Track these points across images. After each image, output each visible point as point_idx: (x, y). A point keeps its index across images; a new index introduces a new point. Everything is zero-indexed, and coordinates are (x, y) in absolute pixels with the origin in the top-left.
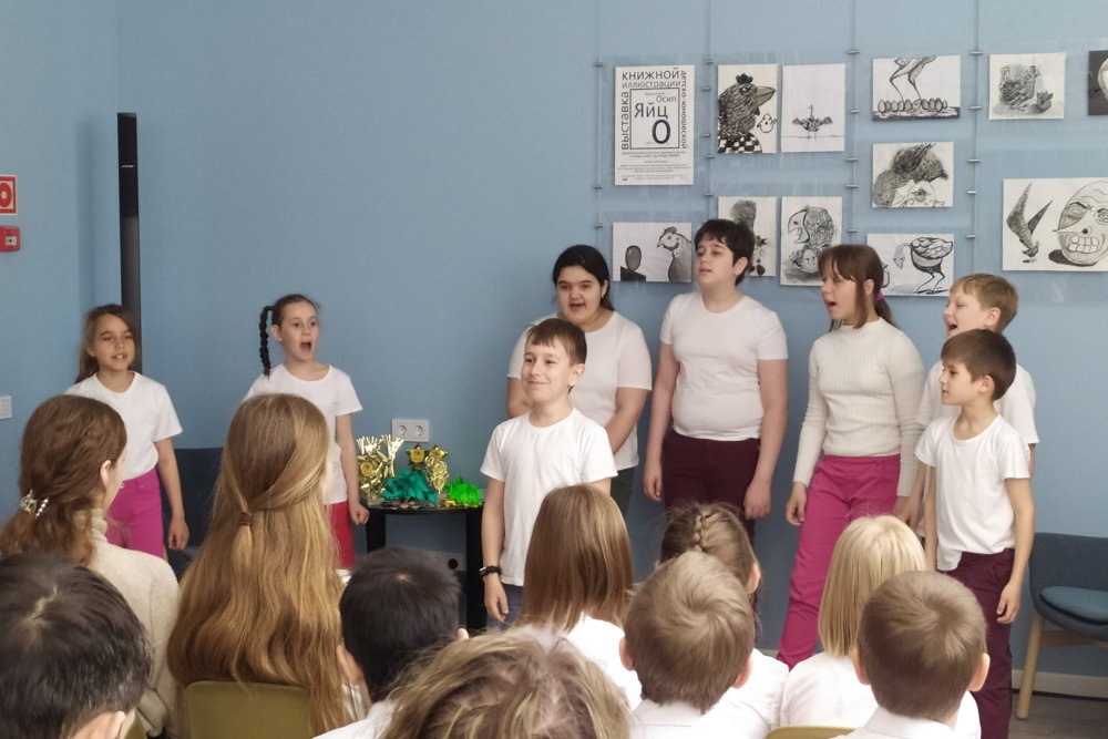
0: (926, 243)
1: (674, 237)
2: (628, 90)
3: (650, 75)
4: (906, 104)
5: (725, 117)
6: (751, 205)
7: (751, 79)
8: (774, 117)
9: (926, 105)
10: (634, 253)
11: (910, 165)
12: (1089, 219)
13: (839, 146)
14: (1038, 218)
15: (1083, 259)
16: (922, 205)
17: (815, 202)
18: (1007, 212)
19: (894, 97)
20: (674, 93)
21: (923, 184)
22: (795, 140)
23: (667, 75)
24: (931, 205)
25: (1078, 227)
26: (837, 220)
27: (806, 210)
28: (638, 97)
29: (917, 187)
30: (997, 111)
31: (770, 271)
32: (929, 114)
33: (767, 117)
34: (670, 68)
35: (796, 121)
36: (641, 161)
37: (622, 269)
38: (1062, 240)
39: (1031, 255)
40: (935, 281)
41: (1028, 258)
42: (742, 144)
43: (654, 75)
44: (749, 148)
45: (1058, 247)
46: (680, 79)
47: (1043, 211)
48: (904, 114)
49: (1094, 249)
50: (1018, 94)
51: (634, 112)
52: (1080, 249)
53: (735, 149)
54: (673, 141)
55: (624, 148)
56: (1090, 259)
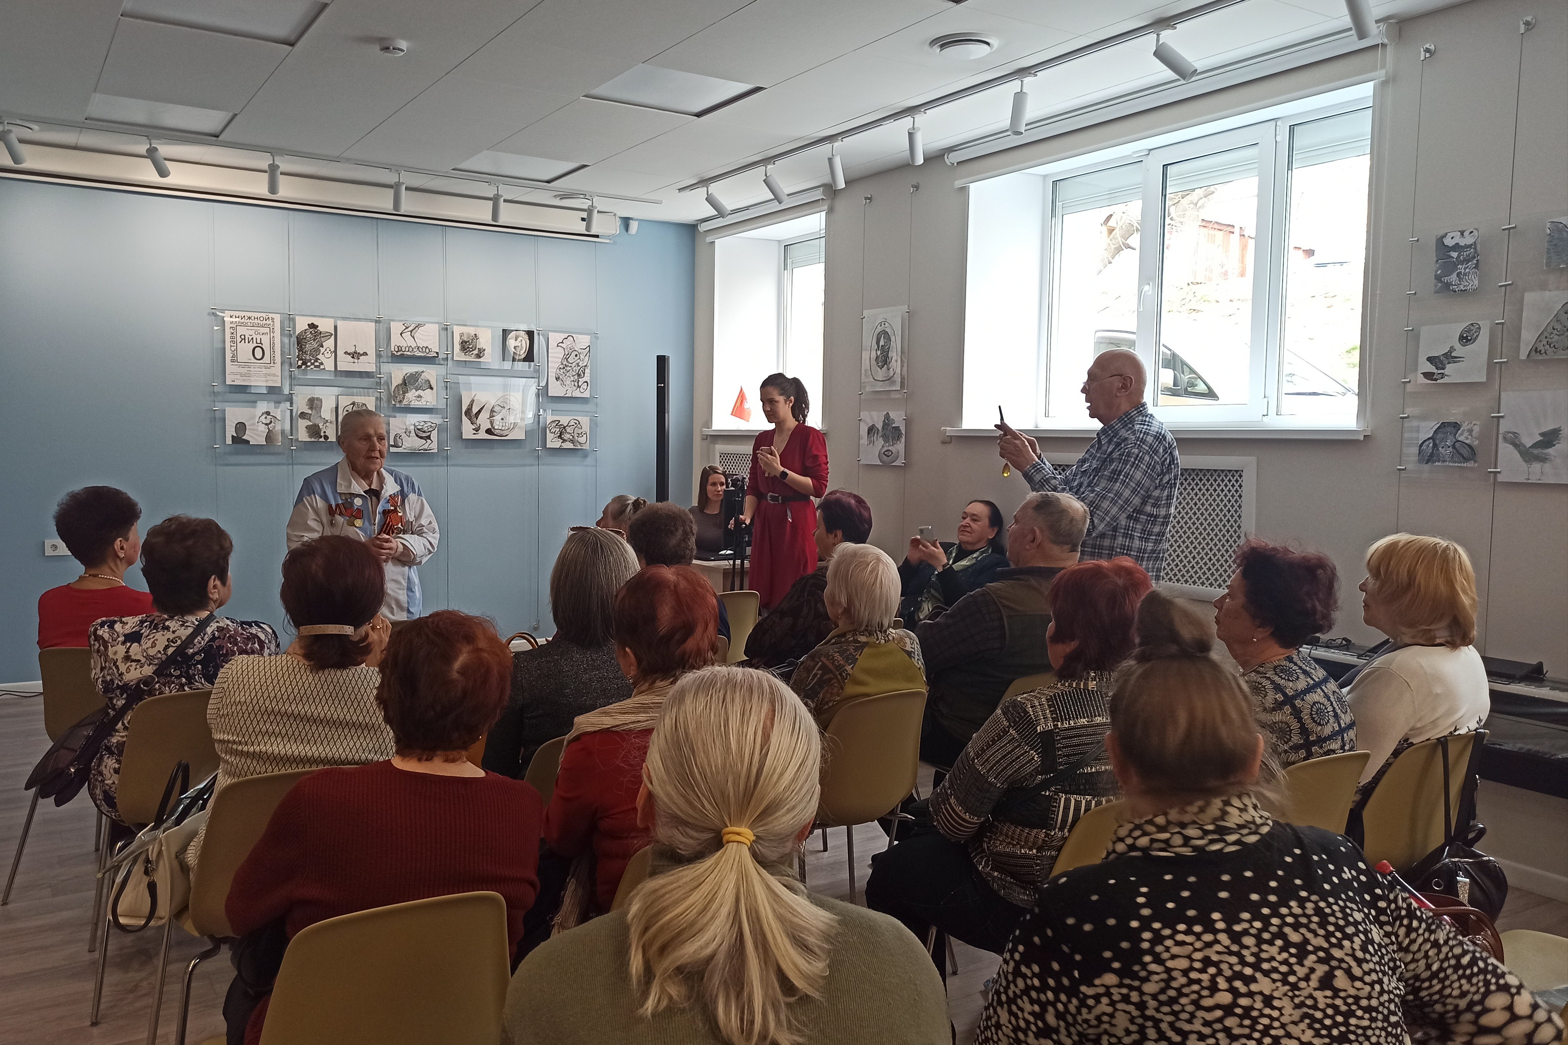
0: (422, 423)
1: (269, 417)
2: (235, 326)
3: (249, 318)
4: (410, 348)
5: (301, 346)
7: (318, 326)
8: (333, 349)
9: (421, 350)
10: (241, 427)
11: (413, 381)
12: (503, 414)
13: (372, 368)
14: (479, 411)
15: (502, 432)
16: (418, 404)
17: (359, 400)
18: (464, 409)
19: (403, 344)
20: (267, 330)
21: (420, 392)
22: (346, 363)
23: (262, 319)
24: (424, 404)
25: (498, 417)
27: (353, 404)
28: (241, 331)
29: (417, 393)
30: (457, 356)
32: (421, 354)
33: (328, 349)
34: (264, 315)
35: (346, 353)
36: (245, 371)
37: (233, 436)
38: (492, 423)
40: (427, 444)
41: (475, 432)
42: (312, 364)
43: (253, 318)
44: (318, 367)
45: (489, 426)
46: (270, 322)
47: (482, 408)
48: (409, 353)
49: (507, 428)
50: (468, 348)
51: (239, 339)
52: (500, 428)
53: (309, 366)
54: (267, 359)
55: (232, 361)
56: (505, 433)
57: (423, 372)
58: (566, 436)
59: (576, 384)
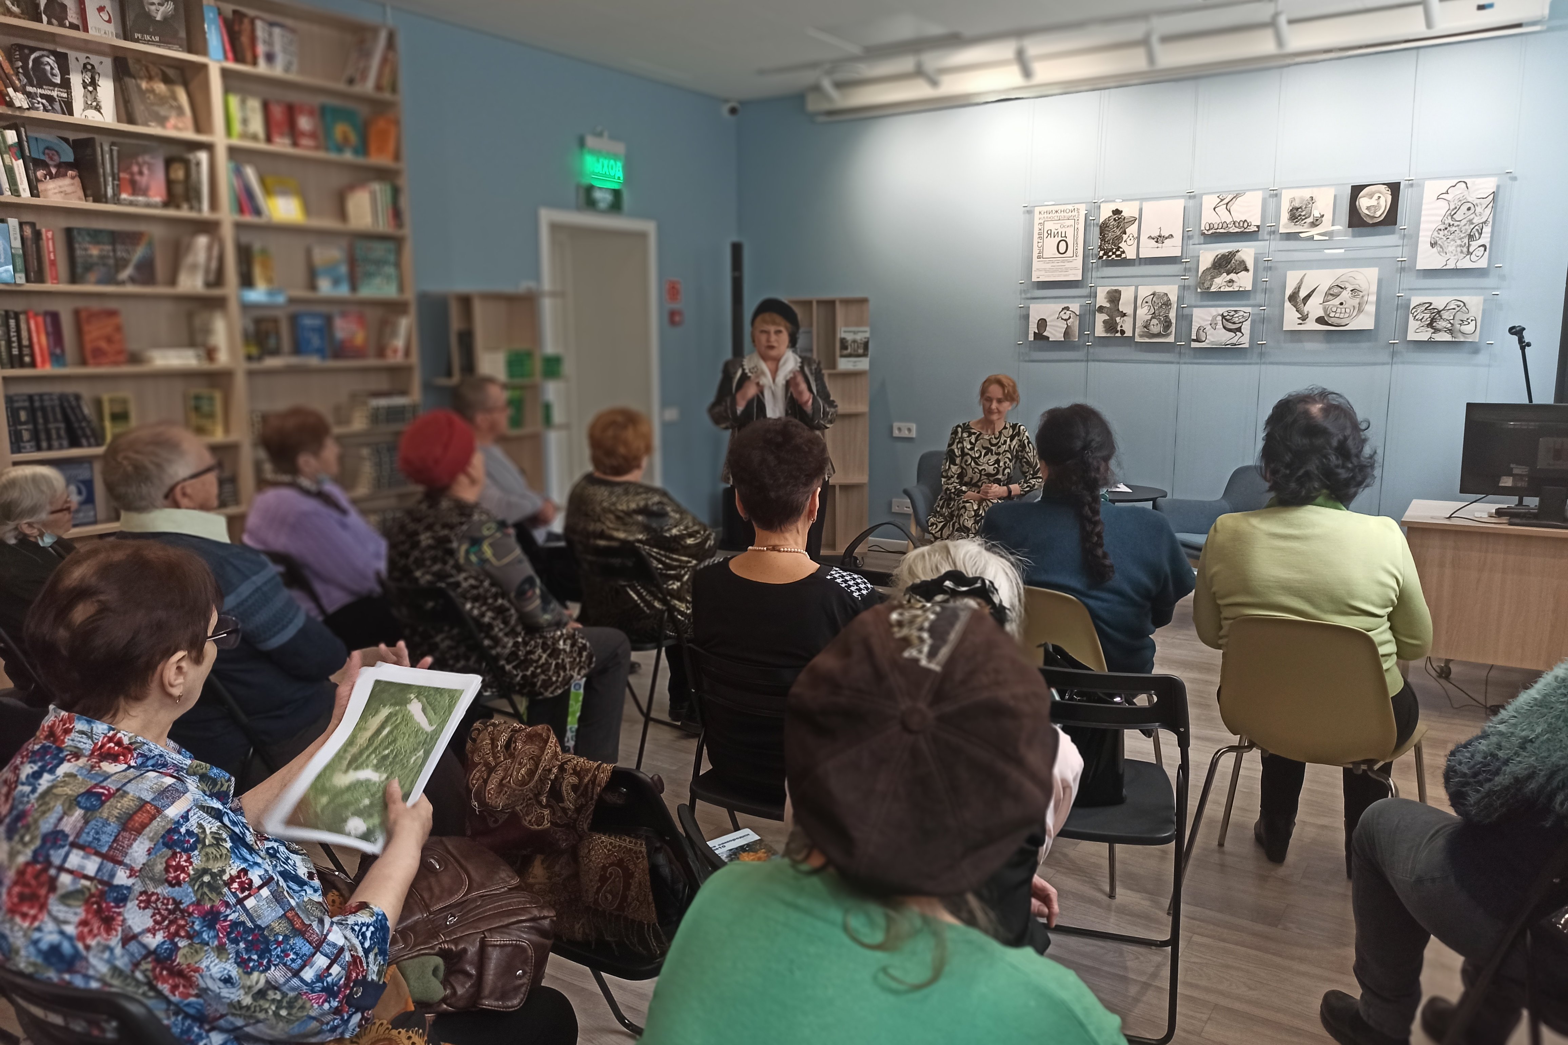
0: (1233, 313)
1: (1068, 312)
2: (1042, 222)
3: (1057, 212)
4: (1224, 224)
5: (1104, 236)
6: (1119, 292)
7: (1122, 212)
8: (1136, 235)
9: (1237, 225)
10: (1042, 323)
11: (1224, 264)
12: (1345, 295)
13: (1177, 252)
14: (1309, 296)
15: (1338, 322)
16: (1231, 289)
17: (1161, 289)
19: (1216, 220)
20: (1071, 222)
21: (1232, 276)
22: (1149, 250)
23: (1068, 211)
24: (1237, 289)
25: (1337, 301)
26: (1173, 298)
27: (1154, 294)
28: (1049, 226)
29: (1228, 278)
30: (1285, 226)
31: (1129, 333)
32: (1239, 230)
33: (1131, 235)
34: (1070, 207)
35: (1150, 237)
36: (1048, 266)
37: (1035, 332)
38: (1325, 310)
39: (1303, 320)
40: (1237, 338)
41: (1301, 322)
42: (1114, 253)
43: (1059, 211)
44: (1119, 256)
45: (1321, 313)
46: (1076, 213)
47: (1313, 291)
48: (1224, 230)
49: (1347, 315)
50: (1300, 215)
51: (1046, 235)
52: (1337, 315)
53: (1110, 256)
54: (1070, 253)
55: (1039, 257)
56: (1343, 322)
57: (1238, 251)
58: (1441, 324)
59: (1465, 250)
